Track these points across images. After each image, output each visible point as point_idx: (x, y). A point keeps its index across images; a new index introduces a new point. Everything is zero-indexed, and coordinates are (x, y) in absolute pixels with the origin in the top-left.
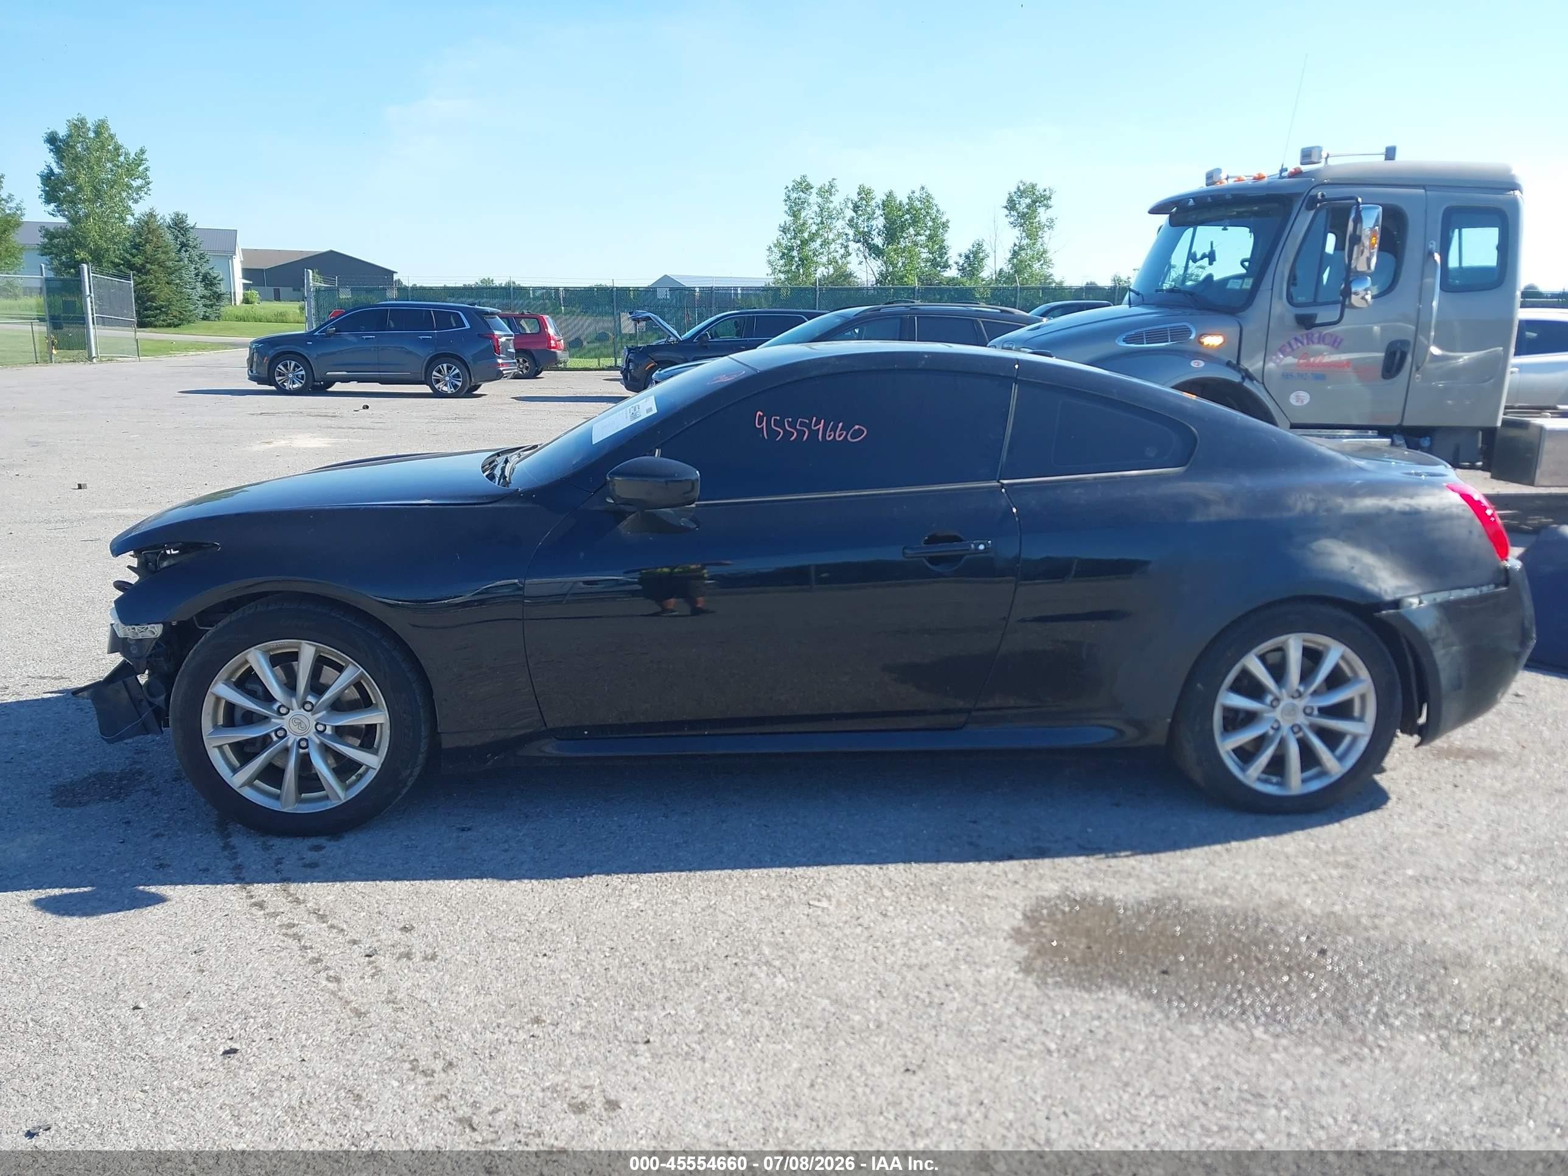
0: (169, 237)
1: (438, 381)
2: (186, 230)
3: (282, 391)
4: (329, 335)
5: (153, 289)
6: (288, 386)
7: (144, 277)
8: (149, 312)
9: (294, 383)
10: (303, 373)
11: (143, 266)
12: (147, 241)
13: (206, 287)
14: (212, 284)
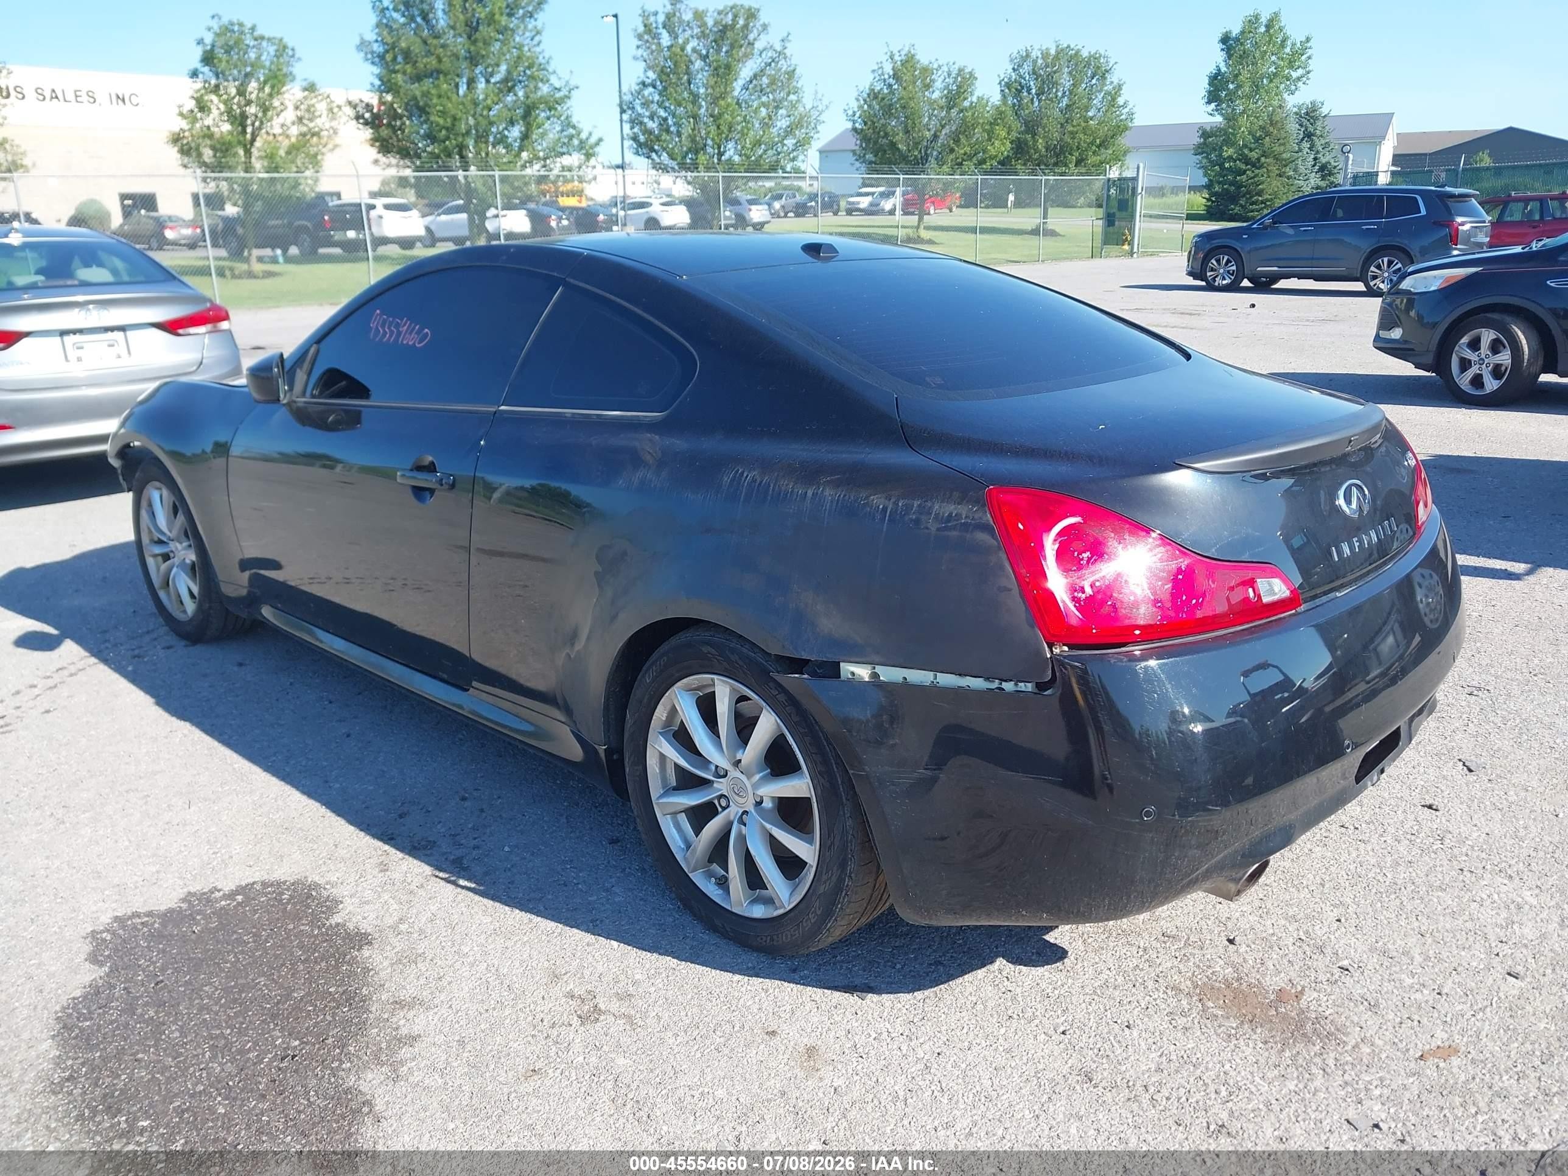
0: (1293, 127)
1: (1375, 278)
2: (1316, 119)
3: (1211, 287)
4: (1266, 228)
5: (1262, 183)
6: (1219, 282)
7: (1257, 171)
8: (1254, 207)
9: (1224, 279)
10: (1234, 268)
11: (1258, 159)
12: (1268, 134)
13: (1323, 178)
14: (1331, 174)
